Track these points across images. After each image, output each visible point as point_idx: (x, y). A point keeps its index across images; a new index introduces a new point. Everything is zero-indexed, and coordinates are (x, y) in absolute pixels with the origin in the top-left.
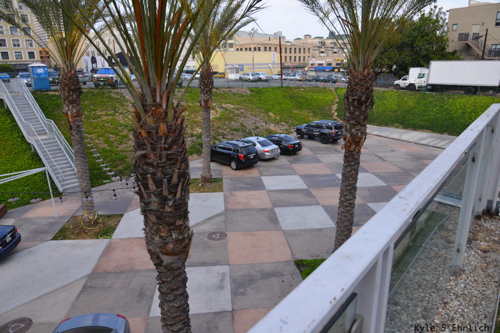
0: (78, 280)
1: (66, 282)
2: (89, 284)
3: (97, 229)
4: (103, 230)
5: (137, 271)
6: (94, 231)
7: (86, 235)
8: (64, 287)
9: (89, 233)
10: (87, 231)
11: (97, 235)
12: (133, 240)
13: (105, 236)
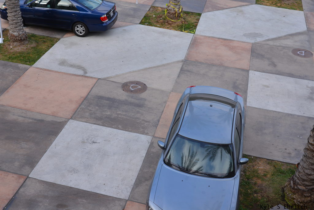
0: (174, 63)
1: (165, 62)
2: (185, 68)
3: (179, 22)
4: (185, 25)
5: (227, 67)
6: (176, 23)
7: (170, 26)
8: (164, 65)
9: (173, 25)
10: (170, 22)
11: (181, 28)
12: (216, 39)
13: (188, 31)
